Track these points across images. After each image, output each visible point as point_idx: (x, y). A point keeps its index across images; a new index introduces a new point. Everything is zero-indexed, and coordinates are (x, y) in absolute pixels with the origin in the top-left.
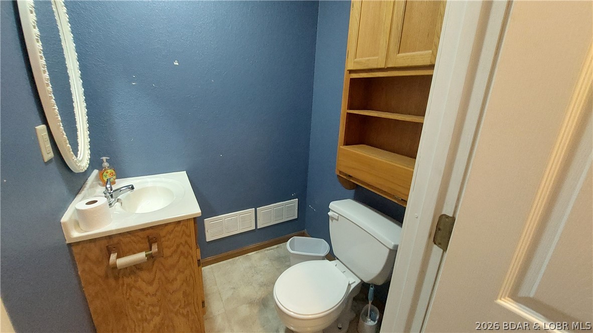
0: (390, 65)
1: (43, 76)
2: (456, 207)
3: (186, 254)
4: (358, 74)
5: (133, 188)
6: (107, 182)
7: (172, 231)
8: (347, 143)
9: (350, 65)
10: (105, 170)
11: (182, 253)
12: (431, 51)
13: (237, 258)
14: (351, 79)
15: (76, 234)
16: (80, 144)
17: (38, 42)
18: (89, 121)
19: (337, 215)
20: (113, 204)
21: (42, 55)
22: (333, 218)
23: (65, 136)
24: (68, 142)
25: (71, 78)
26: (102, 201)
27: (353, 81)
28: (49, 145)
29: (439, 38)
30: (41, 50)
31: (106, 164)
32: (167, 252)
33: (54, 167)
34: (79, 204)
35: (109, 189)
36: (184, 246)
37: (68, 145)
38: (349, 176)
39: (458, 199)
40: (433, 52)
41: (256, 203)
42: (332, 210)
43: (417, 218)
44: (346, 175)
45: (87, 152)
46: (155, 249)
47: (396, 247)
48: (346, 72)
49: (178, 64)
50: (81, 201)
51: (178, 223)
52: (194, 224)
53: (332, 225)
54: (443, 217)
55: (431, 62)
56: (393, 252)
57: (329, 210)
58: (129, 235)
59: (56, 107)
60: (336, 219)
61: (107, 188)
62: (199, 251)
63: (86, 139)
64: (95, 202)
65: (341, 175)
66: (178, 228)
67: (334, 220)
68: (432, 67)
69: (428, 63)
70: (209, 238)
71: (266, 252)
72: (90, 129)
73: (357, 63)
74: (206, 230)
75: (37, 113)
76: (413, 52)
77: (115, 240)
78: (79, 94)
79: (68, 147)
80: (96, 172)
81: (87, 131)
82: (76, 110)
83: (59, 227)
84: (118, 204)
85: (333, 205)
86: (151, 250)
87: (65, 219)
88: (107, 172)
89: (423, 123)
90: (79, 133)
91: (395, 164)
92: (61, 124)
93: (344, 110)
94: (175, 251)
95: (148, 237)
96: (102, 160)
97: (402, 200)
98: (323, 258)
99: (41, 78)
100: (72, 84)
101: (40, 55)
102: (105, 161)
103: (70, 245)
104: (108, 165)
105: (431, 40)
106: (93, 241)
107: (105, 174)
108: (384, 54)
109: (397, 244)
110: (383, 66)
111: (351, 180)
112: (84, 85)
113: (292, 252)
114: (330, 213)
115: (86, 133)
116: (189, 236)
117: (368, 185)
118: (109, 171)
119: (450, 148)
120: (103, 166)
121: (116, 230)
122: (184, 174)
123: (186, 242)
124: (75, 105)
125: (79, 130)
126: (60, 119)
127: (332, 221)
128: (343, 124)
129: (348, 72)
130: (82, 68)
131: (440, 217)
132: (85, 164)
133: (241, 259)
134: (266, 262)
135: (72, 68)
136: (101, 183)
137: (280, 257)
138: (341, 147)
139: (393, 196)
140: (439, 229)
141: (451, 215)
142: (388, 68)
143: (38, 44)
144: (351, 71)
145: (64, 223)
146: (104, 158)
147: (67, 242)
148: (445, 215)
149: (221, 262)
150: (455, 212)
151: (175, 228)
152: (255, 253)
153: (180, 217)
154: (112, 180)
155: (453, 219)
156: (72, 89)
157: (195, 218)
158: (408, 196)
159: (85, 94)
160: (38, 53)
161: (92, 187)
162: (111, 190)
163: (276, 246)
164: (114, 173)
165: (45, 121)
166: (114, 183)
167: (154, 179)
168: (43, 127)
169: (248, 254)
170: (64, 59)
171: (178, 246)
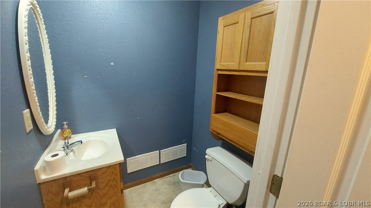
0: (241, 69)
1: (30, 80)
2: (283, 171)
3: (114, 187)
4: (222, 72)
5: (82, 143)
6: (66, 139)
7: (105, 172)
8: (217, 112)
9: (218, 66)
10: (65, 130)
11: (111, 186)
12: (265, 63)
13: (147, 183)
14: (218, 74)
15: (43, 177)
16: (50, 116)
17: (28, 61)
18: (57, 101)
19: (211, 158)
20: (68, 154)
21: (30, 68)
22: (208, 160)
23: (41, 115)
24: (42, 118)
25: (47, 75)
26: (62, 154)
27: (219, 75)
28: (30, 121)
29: (270, 56)
30: (30, 65)
31: (66, 126)
32: (101, 186)
33: (33, 134)
34: (46, 157)
35: (67, 143)
36: (112, 181)
37: (43, 120)
38: (218, 133)
39: (284, 166)
40: (266, 63)
41: (159, 146)
42: (208, 154)
43: (259, 174)
44: (216, 132)
45: (54, 120)
46: (94, 185)
47: (249, 182)
48: (215, 70)
49: (113, 64)
50: (47, 154)
51: (109, 167)
52: (120, 166)
53: (208, 164)
54: (275, 176)
55: (266, 69)
56: (247, 186)
57: (206, 154)
58: (78, 176)
59: (37, 98)
60: (210, 160)
61: (65, 142)
62: (122, 183)
63: (54, 112)
64: (57, 155)
65: (213, 132)
66: (109, 170)
67: (209, 161)
68: (266, 72)
69: (264, 69)
70: (129, 171)
71: (166, 179)
72: (57, 105)
73: (222, 65)
74: (128, 165)
75: (25, 102)
76: (255, 62)
77: (69, 179)
78: (51, 85)
79: (43, 121)
80: (59, 131)
81: (55, 107)
82: (49, 95)
83: (33, 173)
84: (72, 153)
85: (208, 151)
86: (91, 185)
87: (37, 167)
88: (66, 132)
89: (262, 105)
90: (50, 108)
91: (246, 128)
92: (39, 107)
93: (214, 92)
94: (107, 185)
95: (89, 177)
96: (64, 124)
97: (251, 151)
98: (202, 186)
99: (29, 82)
100: (47, 79)
101: (29, 68)
102: (65, 124)
103: (39, 184)
104: (67, 127)
105: (266, 56)
106: (55, 181)
107: (65, 132)
108: (238, 62)
109: (249, 180)
110: (237, 69)
111: (219, 136)
112: (55, 79)
113: (182, 181)
114: (206, 157)
115: (54, 108)
116: (116, 175)
117: (230, 140)
118: (68, 130)
119: (278, 134)
120: (64, 128)
121: (70, 173)
122: (114, 131)
123: (114, 179)
124: (49, 91)
125: (50, 107)
126: (38, 105)
127: (208, 161)
128: (214, 101)
129: (217, 70)
130: (54, 69)
131: (273, 176)
132: (52, 129)
133: (149, 184)
134: (166, 186)
135: (48, 70)
136: (62, 138)
137: (175, 183)
138: (213, 115)
139: (246, 149)
140: (273, 184)
141: (280, 176)
142: (240, 70)
143: (28, 62)
144: (218, 70)
145: (37, 171)
146: (65, 123)
147: (38, 182)
148: (276, 175)
149: (137, 186)
150: (282, 174)
151: (107, 170)
152: (159, 180)
153: (111, 163)
154: (69, 136)
155: (281, 179)
156: (48, 82)
157: (120, 164)
158: (255, 149)
159: (56, 84)
160: (28, 67)
161: (56, 141)
162: (68, 144)
163: (172, 175)
164: (71, 132)
165: (29, 107)
166: (70, 138)
167: (95, 135)
168: (28, 110)
169: (155, 180)
170: (44, 64)
171: (109, 181)
